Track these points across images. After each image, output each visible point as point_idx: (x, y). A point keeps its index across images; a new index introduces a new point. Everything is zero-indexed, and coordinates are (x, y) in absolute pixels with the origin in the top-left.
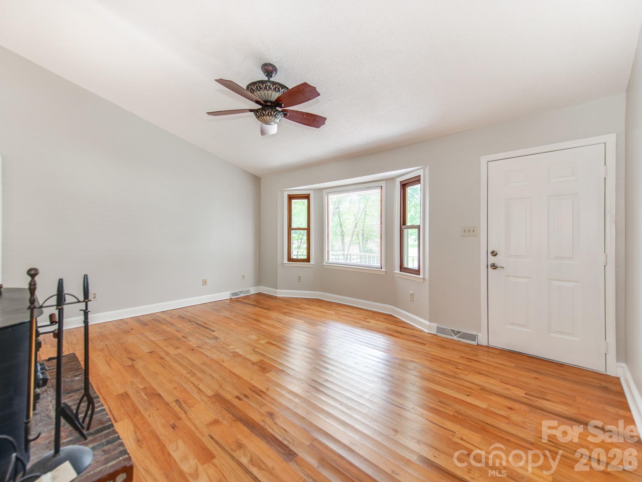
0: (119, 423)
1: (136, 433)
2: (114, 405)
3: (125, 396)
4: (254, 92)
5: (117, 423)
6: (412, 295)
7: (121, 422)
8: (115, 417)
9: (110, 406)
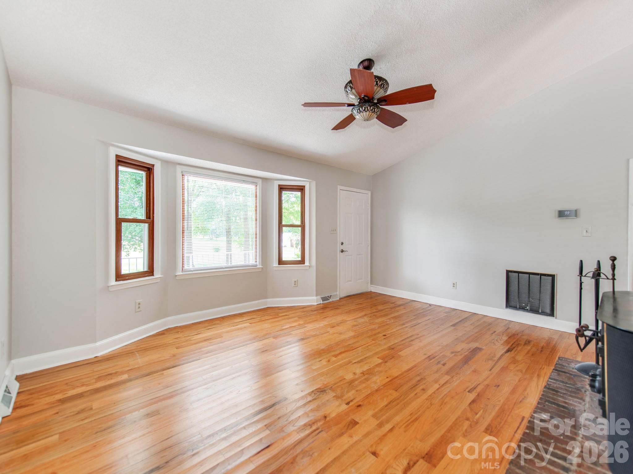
0: (523, 415)
1: (521, 401)
2: (509, 431)
3: (490, 429)
4: (383, 88)
5: (524, 416)
6: (297, 281)
7: (521, 414)
8: (520, 421)
9: (513, 433)
